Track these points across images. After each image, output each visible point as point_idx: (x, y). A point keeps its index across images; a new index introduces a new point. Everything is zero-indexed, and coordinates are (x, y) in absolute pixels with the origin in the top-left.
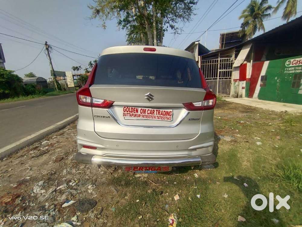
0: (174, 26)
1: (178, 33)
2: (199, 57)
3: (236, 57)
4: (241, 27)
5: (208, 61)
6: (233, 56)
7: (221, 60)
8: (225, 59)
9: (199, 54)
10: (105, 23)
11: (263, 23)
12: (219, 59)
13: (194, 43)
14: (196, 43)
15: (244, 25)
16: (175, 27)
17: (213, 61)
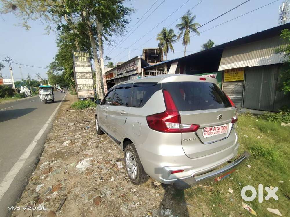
0: (108, 38)
1: (111, 45)
2: (142, 69)
3: (168, 70)
4: (158, 46)
5: (150, 73)
6: (166, 70)
7: (157, 72)
8: (161, 72)
9: (142, 67)
10: (26, 22)
11: (172, 45)
12: (156, 71)
13: (137, 57)
14: (138, 57)
15: (161, 45)
16: (109, 40)
17: (152, 72)
